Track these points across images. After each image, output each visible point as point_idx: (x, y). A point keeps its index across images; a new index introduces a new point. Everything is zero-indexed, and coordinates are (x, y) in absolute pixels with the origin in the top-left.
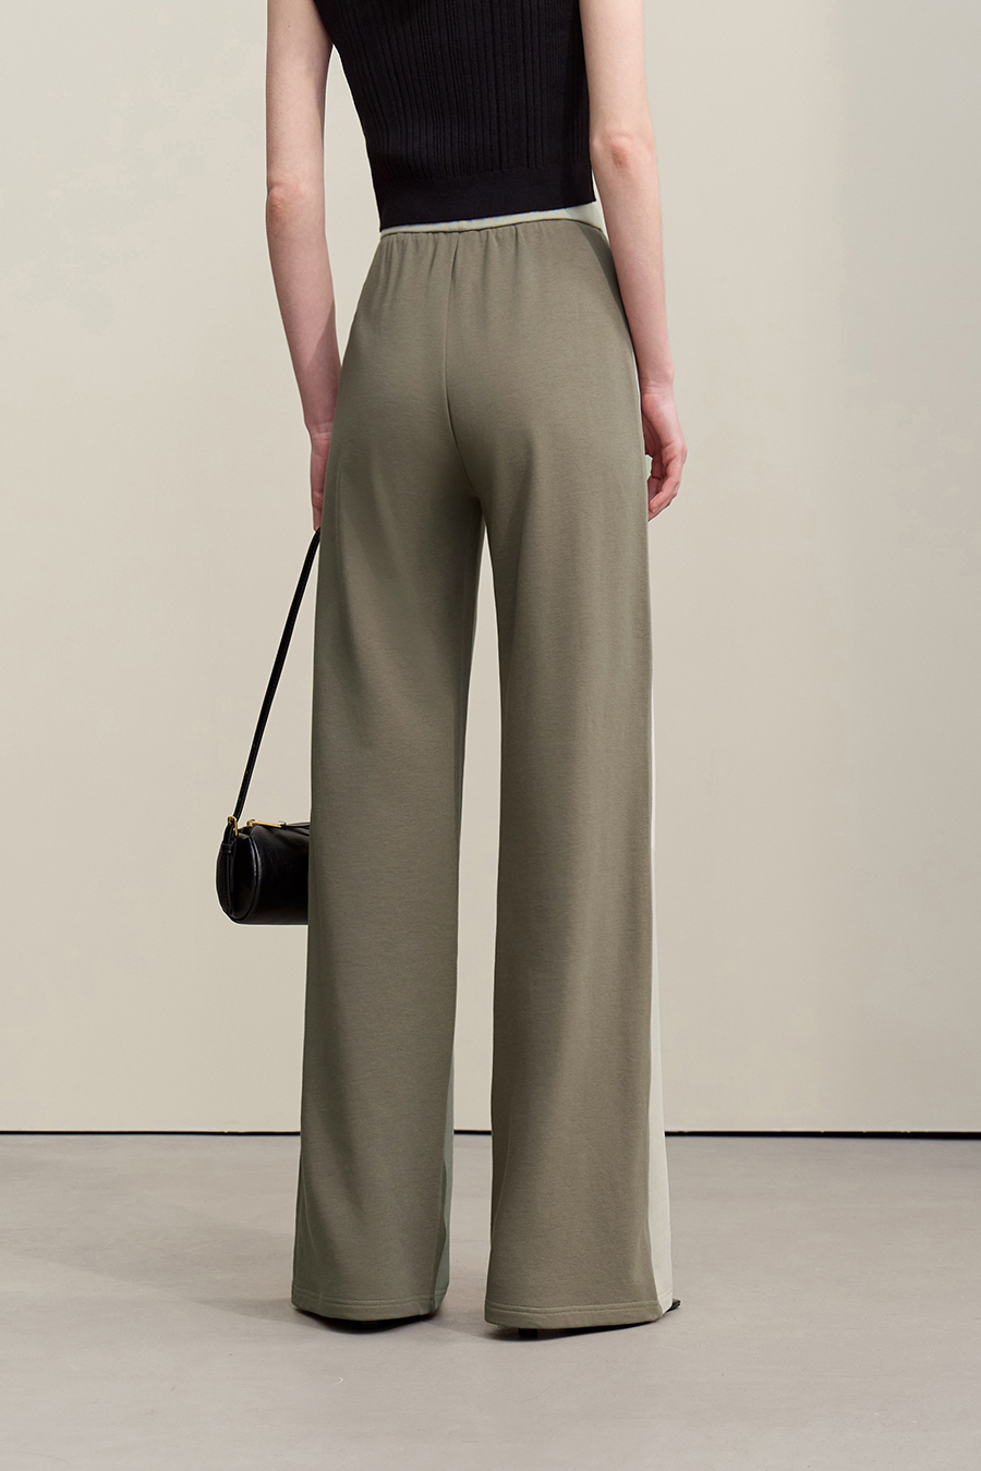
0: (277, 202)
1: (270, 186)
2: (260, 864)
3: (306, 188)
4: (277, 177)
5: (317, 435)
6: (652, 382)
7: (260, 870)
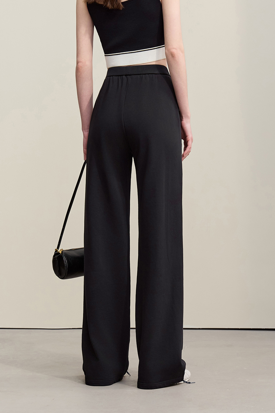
0: (79, 67)
1: (77, 63)
2: (66, 262)
3: (88, 63)
4: (80, 60)
5: (85, 133)
6: (184, 118)
7: (67, 264)
